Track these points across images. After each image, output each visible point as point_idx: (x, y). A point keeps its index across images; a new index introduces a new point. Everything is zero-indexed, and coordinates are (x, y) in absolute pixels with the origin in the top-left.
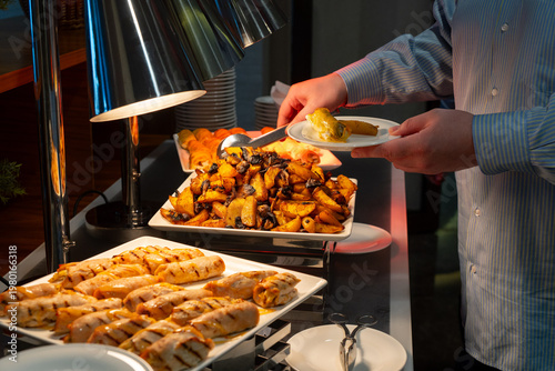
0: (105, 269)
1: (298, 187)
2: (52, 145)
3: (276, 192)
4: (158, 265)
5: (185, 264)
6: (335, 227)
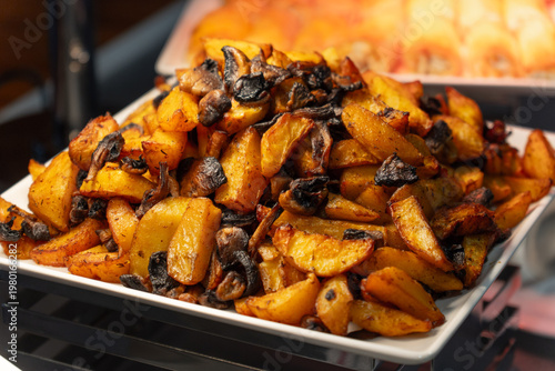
3: (280, 191)
6: (408, 320)
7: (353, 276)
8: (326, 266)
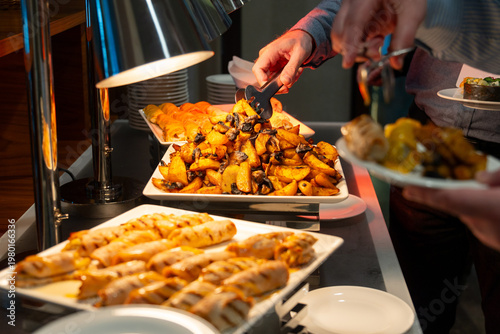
0: (117, 236)
1: (289, 153)
2: (44, 121)
3: (268, 158)
4: (170, 231)
5: (198, 228)
6: (331, 190)
7: (308, 178)
8: (298, 177)
